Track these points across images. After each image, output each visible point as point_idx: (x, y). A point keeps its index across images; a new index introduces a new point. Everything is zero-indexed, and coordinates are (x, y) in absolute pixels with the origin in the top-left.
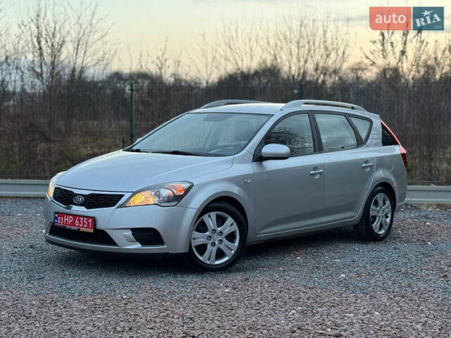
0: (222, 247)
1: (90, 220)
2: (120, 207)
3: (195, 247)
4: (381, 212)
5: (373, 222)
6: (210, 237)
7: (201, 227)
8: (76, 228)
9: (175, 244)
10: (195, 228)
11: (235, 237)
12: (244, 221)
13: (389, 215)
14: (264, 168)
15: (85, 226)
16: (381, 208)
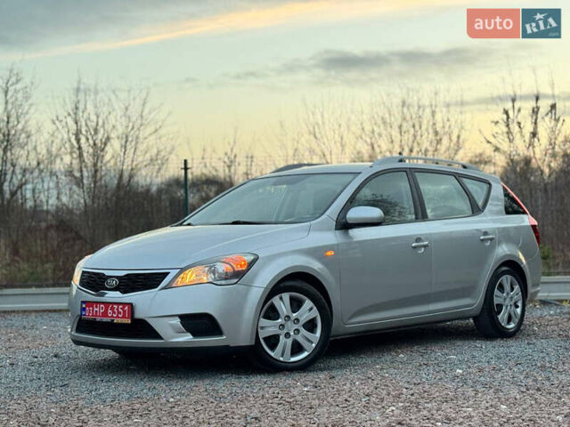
0: (299, 338)
1: (126, 308)
2: (165, 288)
3: (264, 339)
4: (508, 298)
5: (499, 313)
6: (282, 326)
7: (272, 313)
8: (108, 320)
9: (238, 334)
10: (262, 314)
11: (316, 326)
12: (326, 305)
13: (520, 304)
14: (351, 238)
15: (120, 316)
16: (508, 294)
